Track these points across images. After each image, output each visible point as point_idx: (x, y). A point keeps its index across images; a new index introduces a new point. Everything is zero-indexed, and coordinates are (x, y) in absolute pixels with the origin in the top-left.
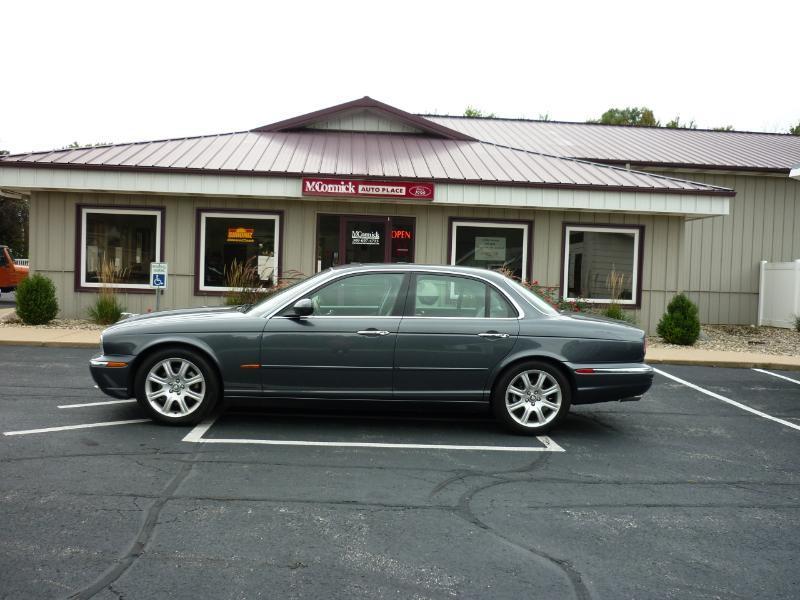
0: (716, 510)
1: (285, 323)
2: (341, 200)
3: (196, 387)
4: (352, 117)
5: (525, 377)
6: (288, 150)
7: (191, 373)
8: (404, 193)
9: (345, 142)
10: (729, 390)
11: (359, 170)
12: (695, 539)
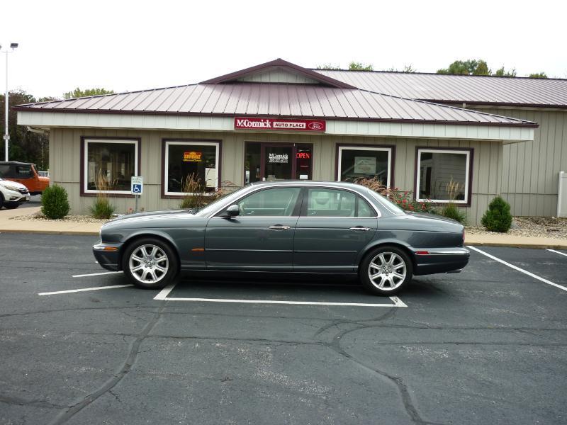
0: (503, 346)
1: (221, 221)
2: (261, 132)
3: (163, 263)
4: (269, 73)
5: (381, 257)
6: (225, 96)
7: (159, 255)
8: (305, 127)
9: (265, 90)
10: (527, 265)
11: (274, 111)
12: (486, 365)
